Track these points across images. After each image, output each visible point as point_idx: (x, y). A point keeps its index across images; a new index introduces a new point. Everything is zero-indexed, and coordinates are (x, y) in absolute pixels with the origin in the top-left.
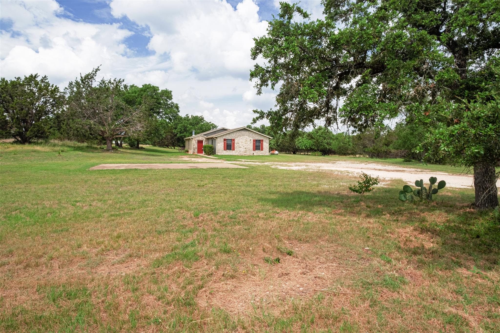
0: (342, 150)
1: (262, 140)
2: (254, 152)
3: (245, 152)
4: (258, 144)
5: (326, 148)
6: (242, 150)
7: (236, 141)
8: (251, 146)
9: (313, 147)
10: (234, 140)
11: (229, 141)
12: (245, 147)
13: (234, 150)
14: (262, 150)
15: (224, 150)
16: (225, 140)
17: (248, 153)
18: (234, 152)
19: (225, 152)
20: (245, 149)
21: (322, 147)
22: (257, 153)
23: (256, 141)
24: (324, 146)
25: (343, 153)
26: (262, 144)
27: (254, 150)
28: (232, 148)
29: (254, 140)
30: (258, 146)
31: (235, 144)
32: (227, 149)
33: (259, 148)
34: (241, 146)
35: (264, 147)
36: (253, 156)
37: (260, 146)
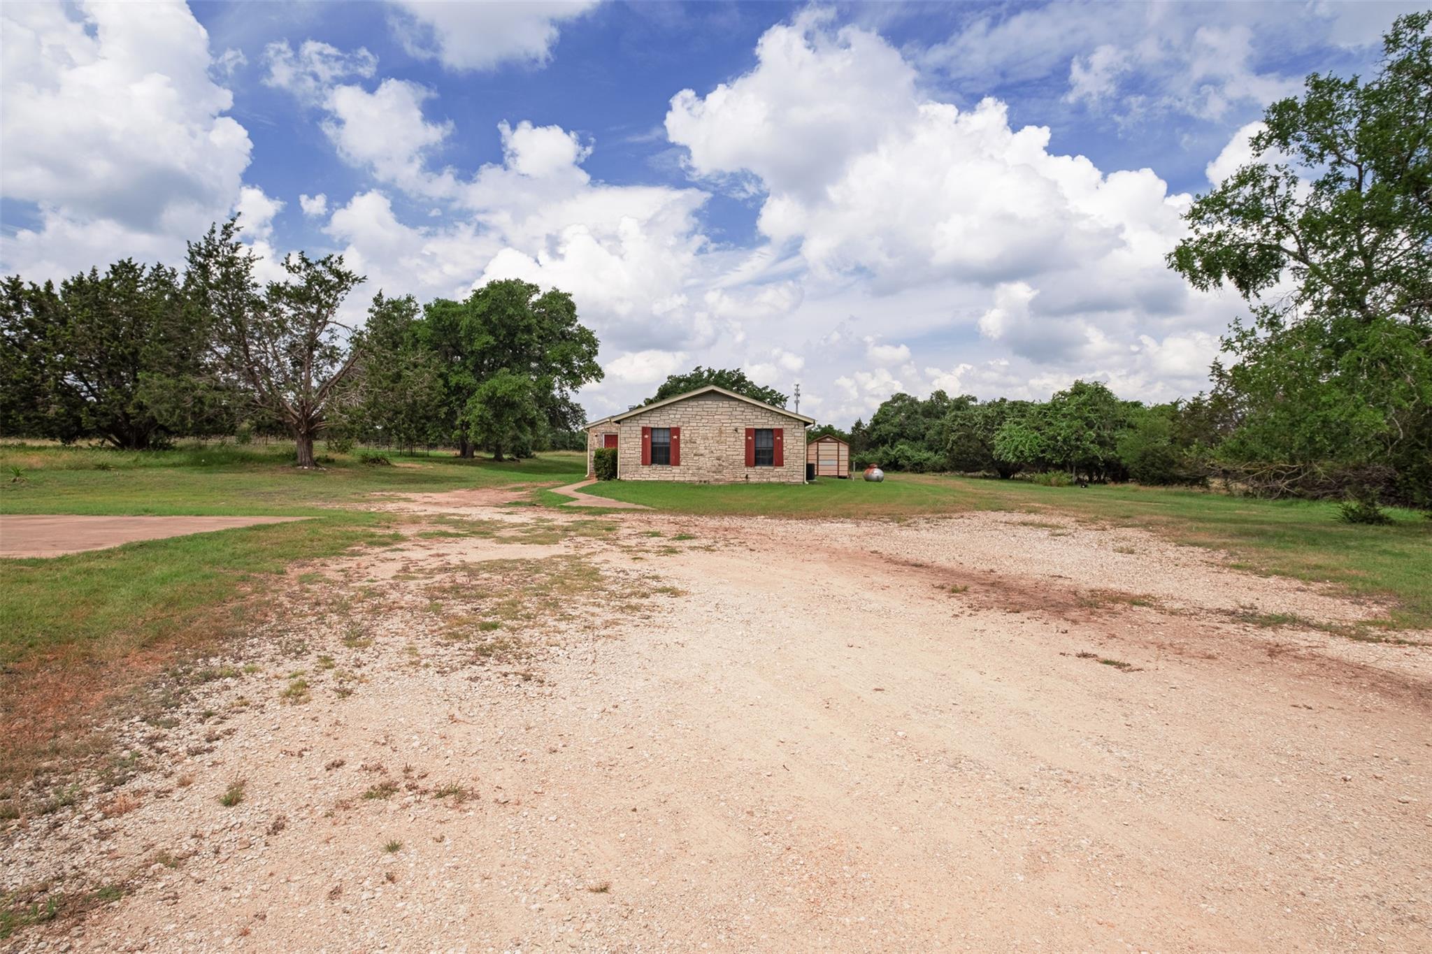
0: (1153, 465)
1: (780, 432)
2: (750, 471)
3: (718, 472)
4: (764, 444)
5: (1096, 457)
6: (707, 462)
7: (685, 435)
8: (738, 451)
9: (1048, 456)
10: (677, 431)
11: (661, 434)
12: (717, 454)
13: (677, 463)
14: (780, 464)
15: (644, 463)
16: (645, 430)
17: (727, 476)
18: (676, 470)
19: (646, 469)
20: (716, 462)
21: (1077, 456)
22: (758, 474)
23: (754, 434)
24: (1086, 451)
25: (1153, 477)
26: (781, 443)
27: (748, 464)
28: (672, 457)
29: (748, 432)
30: (764, 452)
31: (682, 445)
32: (653, 461)
33: (766, 457)
34: (702, 450)
35: (786, 454)
36: (747, 484)
37: (771, 451)
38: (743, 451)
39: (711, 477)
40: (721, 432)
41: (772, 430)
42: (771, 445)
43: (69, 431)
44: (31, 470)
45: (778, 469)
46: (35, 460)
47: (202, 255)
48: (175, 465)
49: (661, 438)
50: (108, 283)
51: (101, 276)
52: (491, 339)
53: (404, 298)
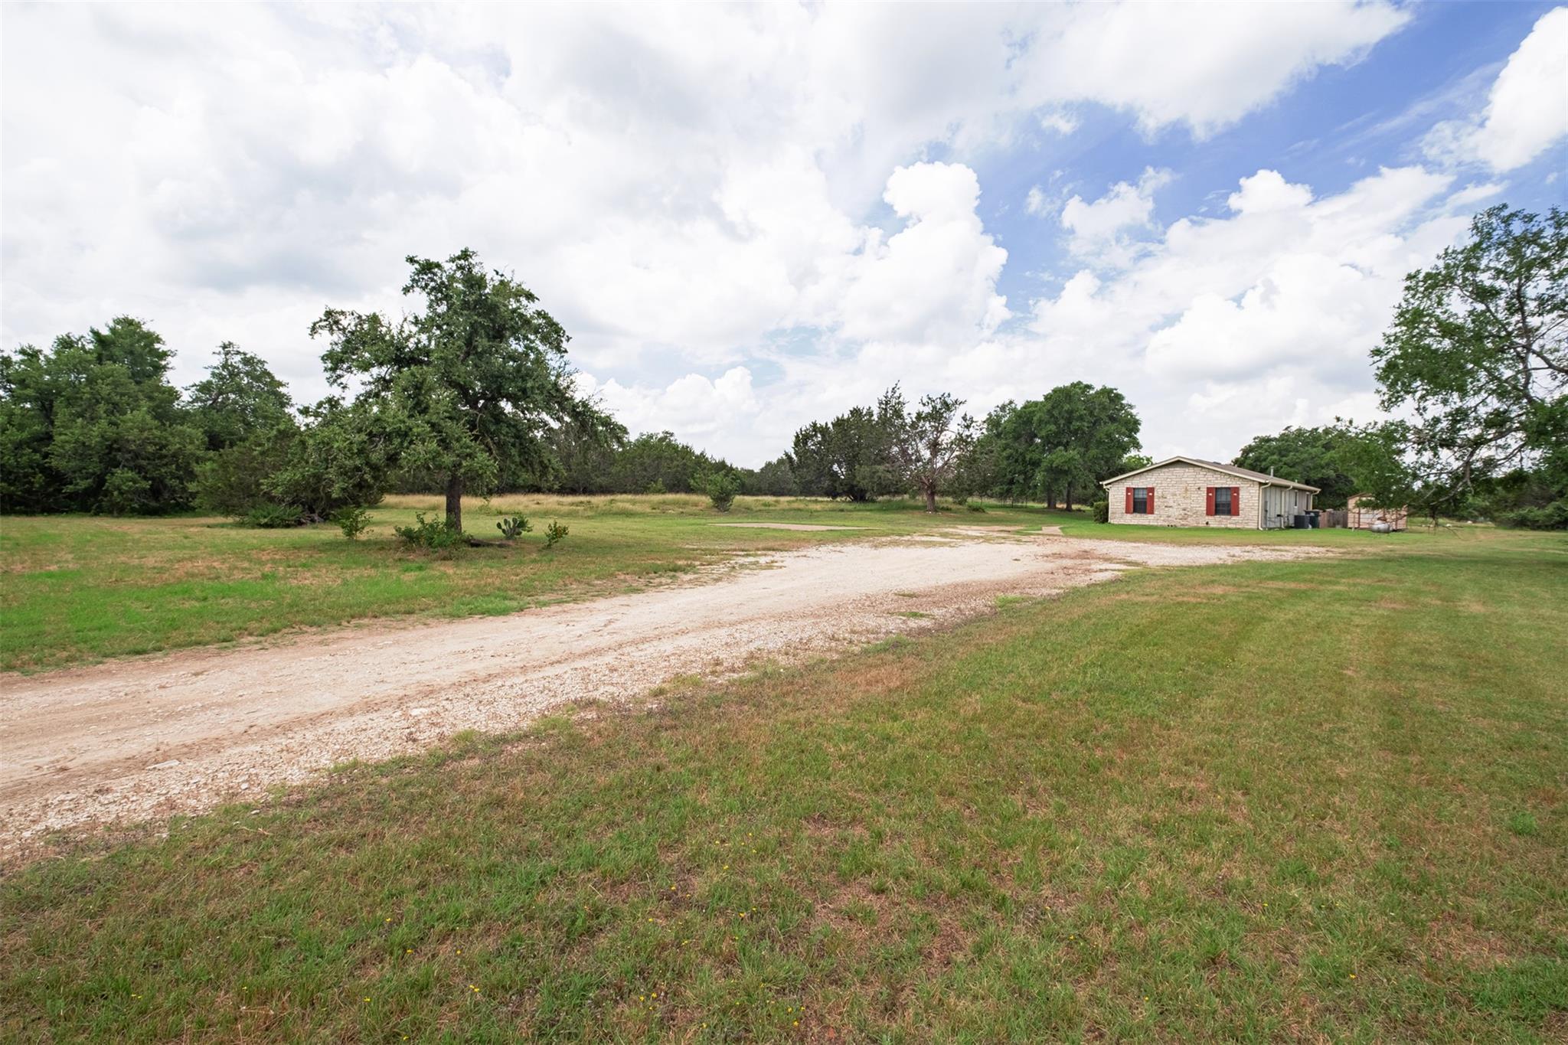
1: (1236, 490)
2: (1210, 519)
3: (1184, 519)
4: (1223, 498)
6: (1175, 512)
7: (1159, 493)
8: (1200, 502)
11: (1141, 492)
12: (1184, 506)
13: (1152, 512)
14: (1237, 514)
15: (1127, 512)
16: (1128, 490)
17: (1191, 522)
18: (1150, 517)
19: (1128, 516)
20: (1182, 512)
22: (1215, 521)
23: (1213, 492)
26: (1237, 499)
27: (1209, 513)
28: (1148, 508)
29: (1209, 490)
30: (1223, 505)
31: (1156, 500)
32: (1135, 511)
33: (1226, 509)
34: (1171, 503)
35: (1241, 506)
36: (1207, 528)
37: (1229, 505)
38: (1204, 504)
39: (1178, 522)
40: (1186, 490)
41: (1229, 488)
42: (1229, 499)
43: (833, 493)
44: (817, 511)
45: (1234, 518)
46: (818, 507)
47: (885, 403)
48: (871, 510)
49: (1141, 495)
50: (849, 419)
51: (846, 417)
52: (1053, 427)
53: (1007, 402)
